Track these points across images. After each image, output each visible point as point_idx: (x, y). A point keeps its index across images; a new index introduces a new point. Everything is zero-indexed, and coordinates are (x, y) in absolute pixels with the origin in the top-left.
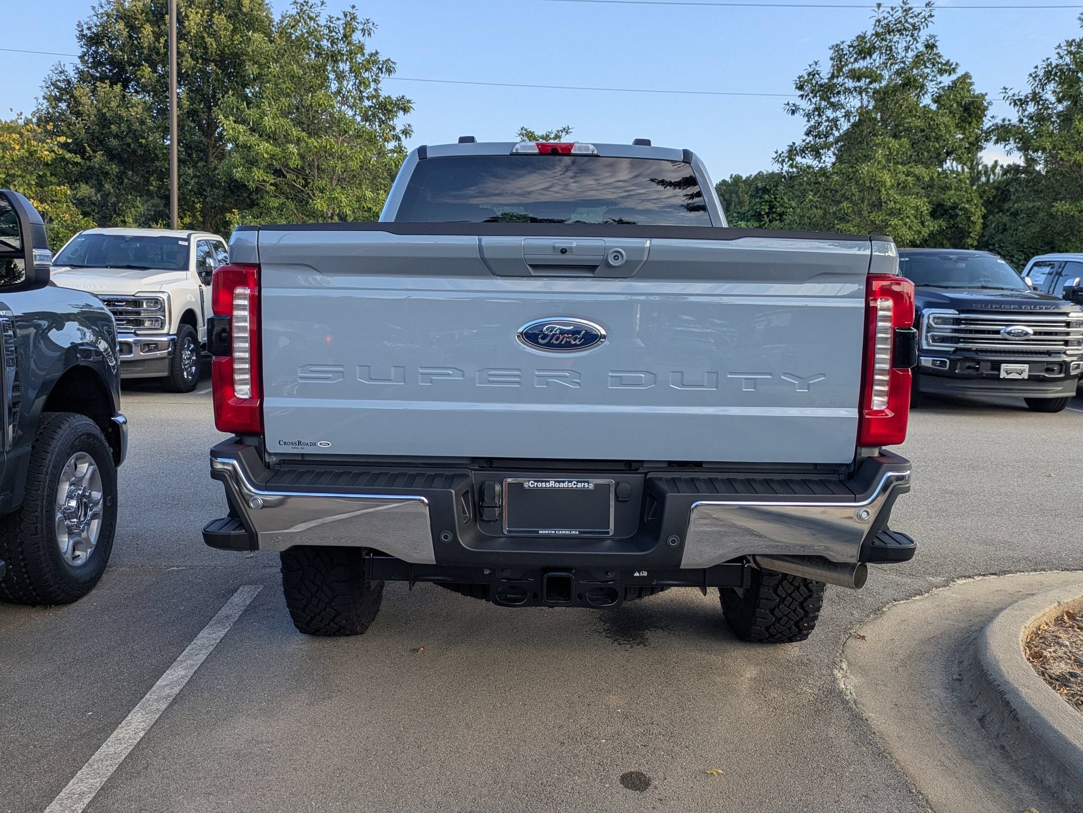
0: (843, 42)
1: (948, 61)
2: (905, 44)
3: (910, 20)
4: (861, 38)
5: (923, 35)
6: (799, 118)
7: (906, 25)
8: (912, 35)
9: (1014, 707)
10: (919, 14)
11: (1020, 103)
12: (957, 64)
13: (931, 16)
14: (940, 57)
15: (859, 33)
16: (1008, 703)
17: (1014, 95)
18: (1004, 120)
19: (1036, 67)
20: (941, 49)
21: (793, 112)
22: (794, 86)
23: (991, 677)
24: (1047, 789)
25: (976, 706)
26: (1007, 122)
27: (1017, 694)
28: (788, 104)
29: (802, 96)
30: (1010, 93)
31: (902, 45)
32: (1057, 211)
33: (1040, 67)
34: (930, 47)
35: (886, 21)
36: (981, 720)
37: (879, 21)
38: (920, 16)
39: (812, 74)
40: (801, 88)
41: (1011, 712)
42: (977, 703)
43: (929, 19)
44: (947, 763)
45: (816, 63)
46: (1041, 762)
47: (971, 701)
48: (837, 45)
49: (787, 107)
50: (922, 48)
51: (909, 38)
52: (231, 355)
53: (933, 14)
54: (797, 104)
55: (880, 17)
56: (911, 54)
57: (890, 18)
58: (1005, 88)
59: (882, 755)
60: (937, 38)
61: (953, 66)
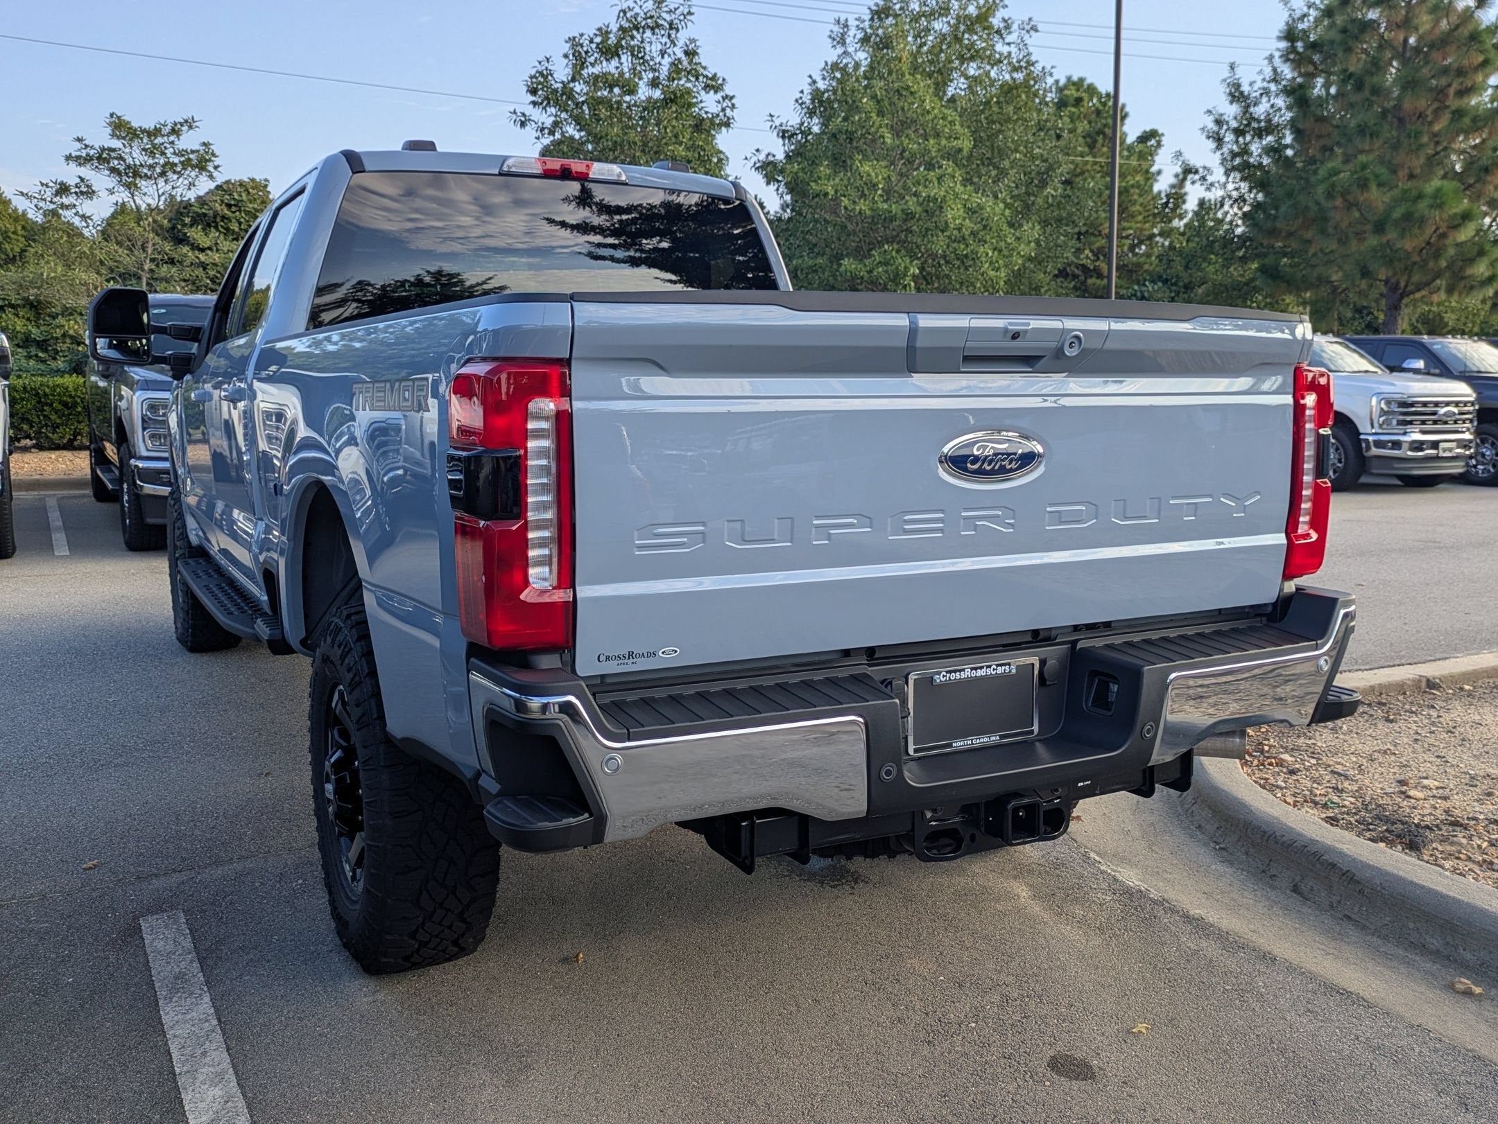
0: (582, 35)
1: (715, 75)
2: (659, 47)
3: (664, 15)
4: (604, 32)
5: (682, 37)
6: (530, 131)
7: (661, 22)
8: (669, 36)
9: (1345, 869)
10: (676, 9)
11: (785, 134)
12: (724, 80)
13: (690, 13)
14: (705, 68)
15: (600, 25)
16: (1333, 865)
17: (781, 125)
18: (769, 154)
19: (802, 92)
20: (703, 58)
21: (523, 124)
22: (525, 88)
23: (1285, 839)
24: (1437, 952)
25: (1274, 876)
26: (771, 158)
27: (1341, 854)
28: (515, 112)
29: (534, 103)
30: (777, 123)
31: (656, 48)
32: (846, 271)
33: (805, 92)
34: (691, 54)
35: (633, 13)
36: (1295, 889)
37: (625, 12)
38: (677, 12)
39: (545, 75)
40: (533, 92)
41: (1343, 875)
42: (1273, 872)
43: (688, 17)
44: (1329, 950)
45: (548, 60)
46: (1411, 925)
47: (1264, 871)
48: (574, 38)
49: (514, 117)
50: (680, 54)
51: (665, 40)
52: (526, 518)
53: (692, 11)
54: (527, 114)
55: (625, 6)
56: (666, 61)
57: (637, 10)
58: (771, 116)
59: (1267, 958)
60: (698, 43)
61: (720, 82)
